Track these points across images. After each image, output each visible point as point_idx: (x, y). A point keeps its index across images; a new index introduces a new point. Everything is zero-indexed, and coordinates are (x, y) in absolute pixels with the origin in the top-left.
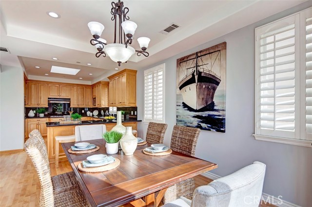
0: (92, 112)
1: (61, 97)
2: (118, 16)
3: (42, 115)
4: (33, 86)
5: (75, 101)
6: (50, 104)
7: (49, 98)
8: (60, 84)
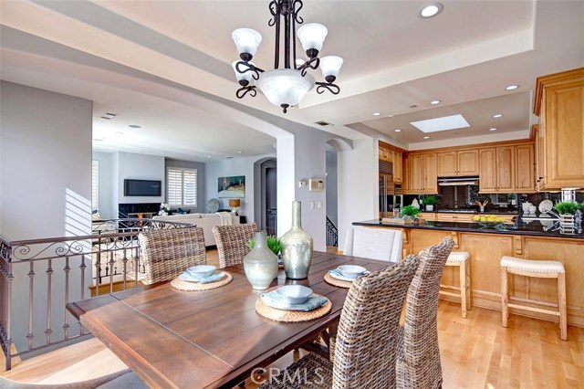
0: (537, 205)
1: (460, 175)
2: (282, 17)
3: (430, 207)
4: (415, 160)
5: (490, 180)
6: (441, 189)
7: (438, 178)
8: (456, 149)
